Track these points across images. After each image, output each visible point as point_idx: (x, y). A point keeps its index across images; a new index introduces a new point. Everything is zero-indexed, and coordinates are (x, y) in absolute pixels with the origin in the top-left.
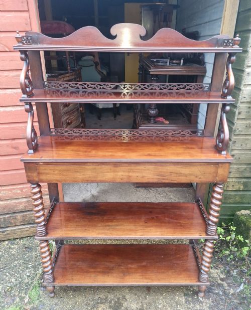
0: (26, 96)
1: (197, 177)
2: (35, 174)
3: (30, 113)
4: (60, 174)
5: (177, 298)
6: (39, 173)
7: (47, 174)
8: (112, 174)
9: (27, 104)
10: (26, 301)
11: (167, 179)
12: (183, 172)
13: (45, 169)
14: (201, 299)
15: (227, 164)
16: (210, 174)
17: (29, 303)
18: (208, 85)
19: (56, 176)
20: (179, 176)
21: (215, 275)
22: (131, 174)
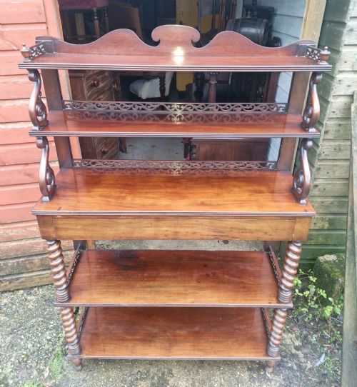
0: (37, 128)
1: (266, 233)
2: (52, 230)
3: (43, 149)
4: (85, 230)
5: (238, 373)
6: (56, 229)
7: (67, 229)
8: (153, 229)
9: (39, 139)
10: (46, 374)
11: (227, 236)
12: (248, 228)
13: (65, 224)
14: (269, 375)
15: (307, 219)
16: (284, 230)
17: (50, 378)
18: (284, 106)
19: (79, 232)
20: (243, 232)
21: (289, 342)
22: (178, 230)
